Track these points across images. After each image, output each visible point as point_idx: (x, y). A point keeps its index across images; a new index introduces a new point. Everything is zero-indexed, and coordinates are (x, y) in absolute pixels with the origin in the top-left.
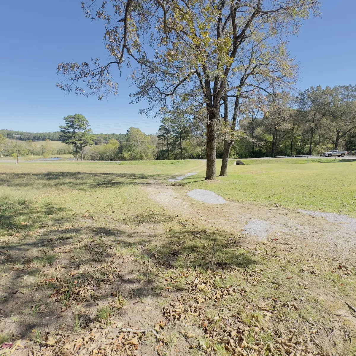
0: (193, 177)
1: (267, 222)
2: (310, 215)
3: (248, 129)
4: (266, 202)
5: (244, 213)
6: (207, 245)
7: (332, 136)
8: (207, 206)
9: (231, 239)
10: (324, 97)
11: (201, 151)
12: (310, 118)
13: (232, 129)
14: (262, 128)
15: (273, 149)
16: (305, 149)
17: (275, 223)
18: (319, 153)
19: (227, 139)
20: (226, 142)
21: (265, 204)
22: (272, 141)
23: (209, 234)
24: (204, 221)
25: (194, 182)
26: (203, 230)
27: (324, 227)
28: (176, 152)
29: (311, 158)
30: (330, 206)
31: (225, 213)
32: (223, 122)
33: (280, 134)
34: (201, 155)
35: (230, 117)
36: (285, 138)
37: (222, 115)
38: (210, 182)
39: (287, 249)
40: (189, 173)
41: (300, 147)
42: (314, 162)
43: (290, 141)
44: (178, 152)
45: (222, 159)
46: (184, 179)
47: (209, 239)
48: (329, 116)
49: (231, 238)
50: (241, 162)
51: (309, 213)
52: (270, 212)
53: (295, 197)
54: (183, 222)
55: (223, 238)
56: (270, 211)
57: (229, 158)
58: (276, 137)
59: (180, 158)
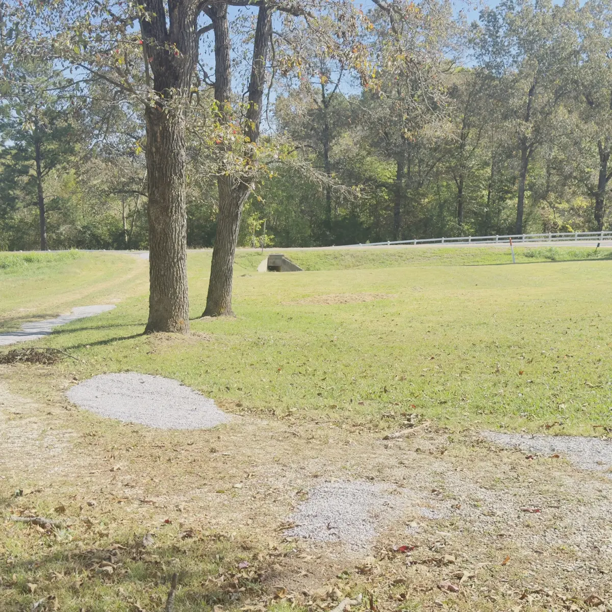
0: (94, 324)
1: (378, 487)
2: (517, 449)
3: (308, 136)
4: (371, 408)
5: (294, 458)
6: (147, 601)
7: (587, 170)
8: (148, 440)
9: (241, 565)
10: (559, 30)
11: (129, 216)
12: (515, 102)
13: (246, 134)
14: (359, 132)
15: (397, 214)
16: (503, 215)
17: (401, 486)
18: (547, 227)
19: (229, 171)
20: (224, 181)
21: (369, 418)
22: (394, 185)
23: (155, 557)
24: (136, 504)
25: (101, 343)
26: (131, 542)
27: (562, 489)
28: (17, 216)
29: (521, 246)
30: (579, 415)
31: (220, 464)
32: (211, 103)
33: (421, 156)
34: (129, 234)
35: (238, 84)
36: (438, 173)
37: (206, 75)
38: (165, 343)
39: (442, 583)
40: (75, 309)
41: (487, 205)
42: (531, 259)
43: (452, 183)
44: (29, 219)
45: (211, 250)
46: (57, 332)
47: (155, 576)
48: (576, 98)
49: (242, 560)
50: (284, 261)
51: (514, 441)
52: (386, 447)
53: (470, 386)
54: (43, 519)
55: (211, 567)
56: (385, 442)
57: (241, 243)
58: (405, 170)
59: (35, 243)
